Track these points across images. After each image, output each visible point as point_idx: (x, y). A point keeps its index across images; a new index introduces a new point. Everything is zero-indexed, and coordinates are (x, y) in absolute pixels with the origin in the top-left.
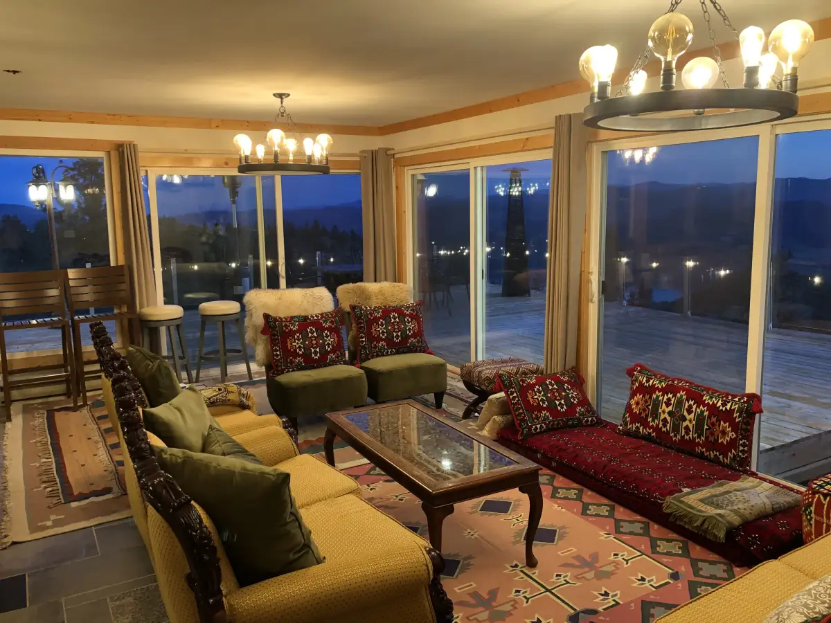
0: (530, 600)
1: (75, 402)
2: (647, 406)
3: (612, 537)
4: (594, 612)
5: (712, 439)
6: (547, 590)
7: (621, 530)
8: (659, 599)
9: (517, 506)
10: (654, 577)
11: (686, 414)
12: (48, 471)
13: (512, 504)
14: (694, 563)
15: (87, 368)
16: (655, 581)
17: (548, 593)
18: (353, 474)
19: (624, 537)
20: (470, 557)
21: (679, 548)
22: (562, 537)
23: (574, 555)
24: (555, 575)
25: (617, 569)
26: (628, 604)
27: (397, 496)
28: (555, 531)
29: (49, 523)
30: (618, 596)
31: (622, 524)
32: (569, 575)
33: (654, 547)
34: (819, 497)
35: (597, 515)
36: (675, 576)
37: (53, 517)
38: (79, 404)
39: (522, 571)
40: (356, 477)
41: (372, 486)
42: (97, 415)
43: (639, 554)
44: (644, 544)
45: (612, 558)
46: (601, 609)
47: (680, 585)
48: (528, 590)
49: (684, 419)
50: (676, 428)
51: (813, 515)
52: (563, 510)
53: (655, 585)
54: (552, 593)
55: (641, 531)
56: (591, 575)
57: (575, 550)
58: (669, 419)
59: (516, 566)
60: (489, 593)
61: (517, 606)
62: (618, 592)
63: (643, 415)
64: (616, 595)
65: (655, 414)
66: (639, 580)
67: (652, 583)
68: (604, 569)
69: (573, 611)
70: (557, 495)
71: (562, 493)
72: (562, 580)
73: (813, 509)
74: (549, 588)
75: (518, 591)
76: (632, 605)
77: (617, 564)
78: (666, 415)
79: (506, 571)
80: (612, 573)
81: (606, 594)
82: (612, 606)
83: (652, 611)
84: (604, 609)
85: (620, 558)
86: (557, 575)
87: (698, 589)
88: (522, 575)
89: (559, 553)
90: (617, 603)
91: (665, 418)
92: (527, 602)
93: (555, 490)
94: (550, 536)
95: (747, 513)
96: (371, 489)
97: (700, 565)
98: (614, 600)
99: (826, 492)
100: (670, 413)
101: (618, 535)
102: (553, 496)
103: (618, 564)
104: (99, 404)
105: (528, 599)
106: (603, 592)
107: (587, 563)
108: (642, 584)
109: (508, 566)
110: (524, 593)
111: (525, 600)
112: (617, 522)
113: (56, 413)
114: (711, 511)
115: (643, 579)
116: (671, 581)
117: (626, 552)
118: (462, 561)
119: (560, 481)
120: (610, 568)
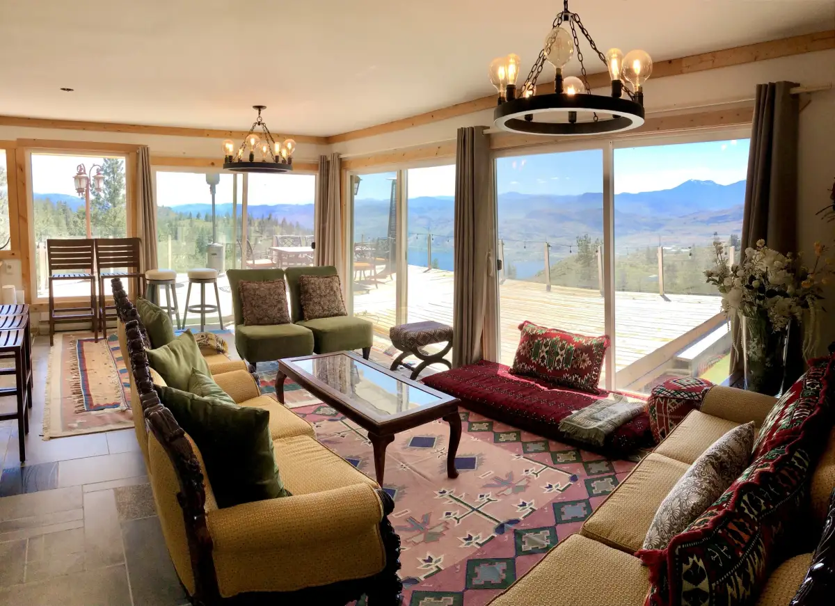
0: (461, 520)
1: (96, 336)
2: (531, 349)
3: (522, 457)
4: (516, 522)
5: (575, 366)
6: (474, 509)
7: (528, 450)
8: (565, 499)
9: (439, 442)
10: (559, 483)
11: (559, 351)
12: (77, 384)
13: (436, 440)
14: (586, 465)
15: (108, 312)
16: (560, 486)
17: (475, 512)
18: (301, 413)
19: (531, 456)
20: (404, 487)
21: (574, 456)
22: (480, 464)
23: (493, 477)
24: (479, 496)
25: (529, 482)
26: (542, 509)
27: (339, 433)
28: (474, 459)
29: (75, 425)
30: (533, 504)
31: (528, 445)
32: (490, 494)
33: (554, 459)
34: (659, 401)
35: (507, 441)
36: (574, 478)
37: (79, 421)
38: (99, 338)
39: (451, 496)
40: (304, 416)
41: (317, 424)
42: (112, 346)
43: (545, 467)
44: (547, 457)
45: (524, 474)
46: (521, 518)
47: (579, 484)
48: (458, 512)
49: (558, 354)
50: (550, 362)
51: (656, 413)
52: (479, 440)
53: (561, 489)
54: (480, 512)
55: (543, 449)
56: (509, 491)
57: (492, 472)
58: (546, 356)
59: (444, 492)
60: (423, 517)
61: (448, 526)
62: (533, 501)
63: (528, 356)
64: (532, 503)
65: (536, 354)
66: (547, 488)
67: (558, 488)
68: (520, 484)
69: (497, 524)
70: (472, 429)
71: (476, 426)
72: (485, 500)
73: (655, 408)
74: (475, 508)
75: (448, 514)
76: (546, 508)
77: (528, 478)
78: (544, 354)
79: (436, 497)
80: (526, 487)
81: (524, 504)
82: (531, 512)
83: (563, 510)
84: (524, 517)
85: (530, 473)
86: (481, 496)
87: (592, 484)
88: (451, 499)
89: (480, 477)
90: (534, 510)
91: (543, 356)
92: (458, 522)
93: (471, 424)
94: (470, 463)
95: (616, 421)
96: (317, 427)
97: (590, 465)
98: (531, 508)
99: (662, 396)
100: (547, 352)
101: (526, 455)
102: (470, 430)
103: (530, 478)
104: (113, 338)
105: (458, 520)
106: (521, 504)
107: (504, 482)
108: (550, 491)
109: (437, 492)
110: (454, 515)
111: (456, 521)
112: (524, 444)
113: (84, 343)
114: (594, 425)
115: (550, 486)
116: (572, 483)
117: (535, 467)
118: (397, 490)
119: (473, 417)
120: (523, 483)
